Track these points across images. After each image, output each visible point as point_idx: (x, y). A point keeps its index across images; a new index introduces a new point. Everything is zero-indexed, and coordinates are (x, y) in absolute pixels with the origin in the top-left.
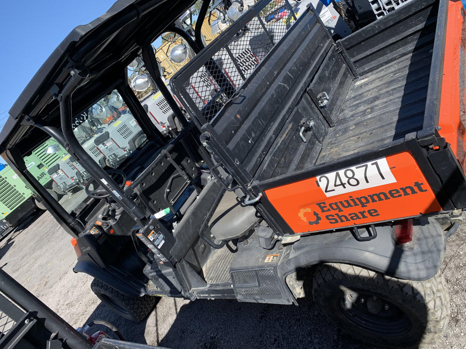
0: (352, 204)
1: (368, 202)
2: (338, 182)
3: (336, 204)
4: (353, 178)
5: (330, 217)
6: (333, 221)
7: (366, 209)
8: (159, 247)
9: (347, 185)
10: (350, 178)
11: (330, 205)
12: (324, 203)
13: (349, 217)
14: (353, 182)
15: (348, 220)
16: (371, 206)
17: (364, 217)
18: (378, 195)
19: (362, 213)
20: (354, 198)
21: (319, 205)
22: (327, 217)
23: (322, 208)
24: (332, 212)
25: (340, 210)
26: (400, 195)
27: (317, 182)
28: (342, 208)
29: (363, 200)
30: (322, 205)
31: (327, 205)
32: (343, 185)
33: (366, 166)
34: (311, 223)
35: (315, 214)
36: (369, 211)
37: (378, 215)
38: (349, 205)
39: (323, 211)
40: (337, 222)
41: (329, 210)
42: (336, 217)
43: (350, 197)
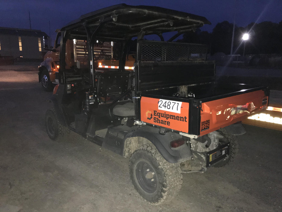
0: (164, 116)
1: (169, 118)
2: (164, 105)
3: (160, 113)
4: (169, 105)
5: (155, 119)
6: (155, 121)
7: (167, 120)
8: (90, 103)
9: (166, 107)
10: (168, 105)
11: (158, 113)
12: (156, 111)
13: (161, 121)
14: (169, 107)
15: (160, 123)
16: (169, 120)
17: (165, 124)
18: (173, 116)
19: (165, 122)
20: (166, 114)
21: (154, 111)
22: (154, 118)
23: (155, 113)
24: (157, 117)
25: (159, 117)
26: (179, 120)
27: (159, 102)
28: (160, 116)
29: (168, 117)
30: (155, 112)
31: (157, 113)
32: (165, 106)
33: (175, 103)
34: (148, 118)
35: (152, 115)
36: (168, 122)
37: (169, 125)
38: (163, 116)
39: (154, 115)
40: (156, 122)
41: (156, 115)
42: (157, 120)
43: (165, 113)
